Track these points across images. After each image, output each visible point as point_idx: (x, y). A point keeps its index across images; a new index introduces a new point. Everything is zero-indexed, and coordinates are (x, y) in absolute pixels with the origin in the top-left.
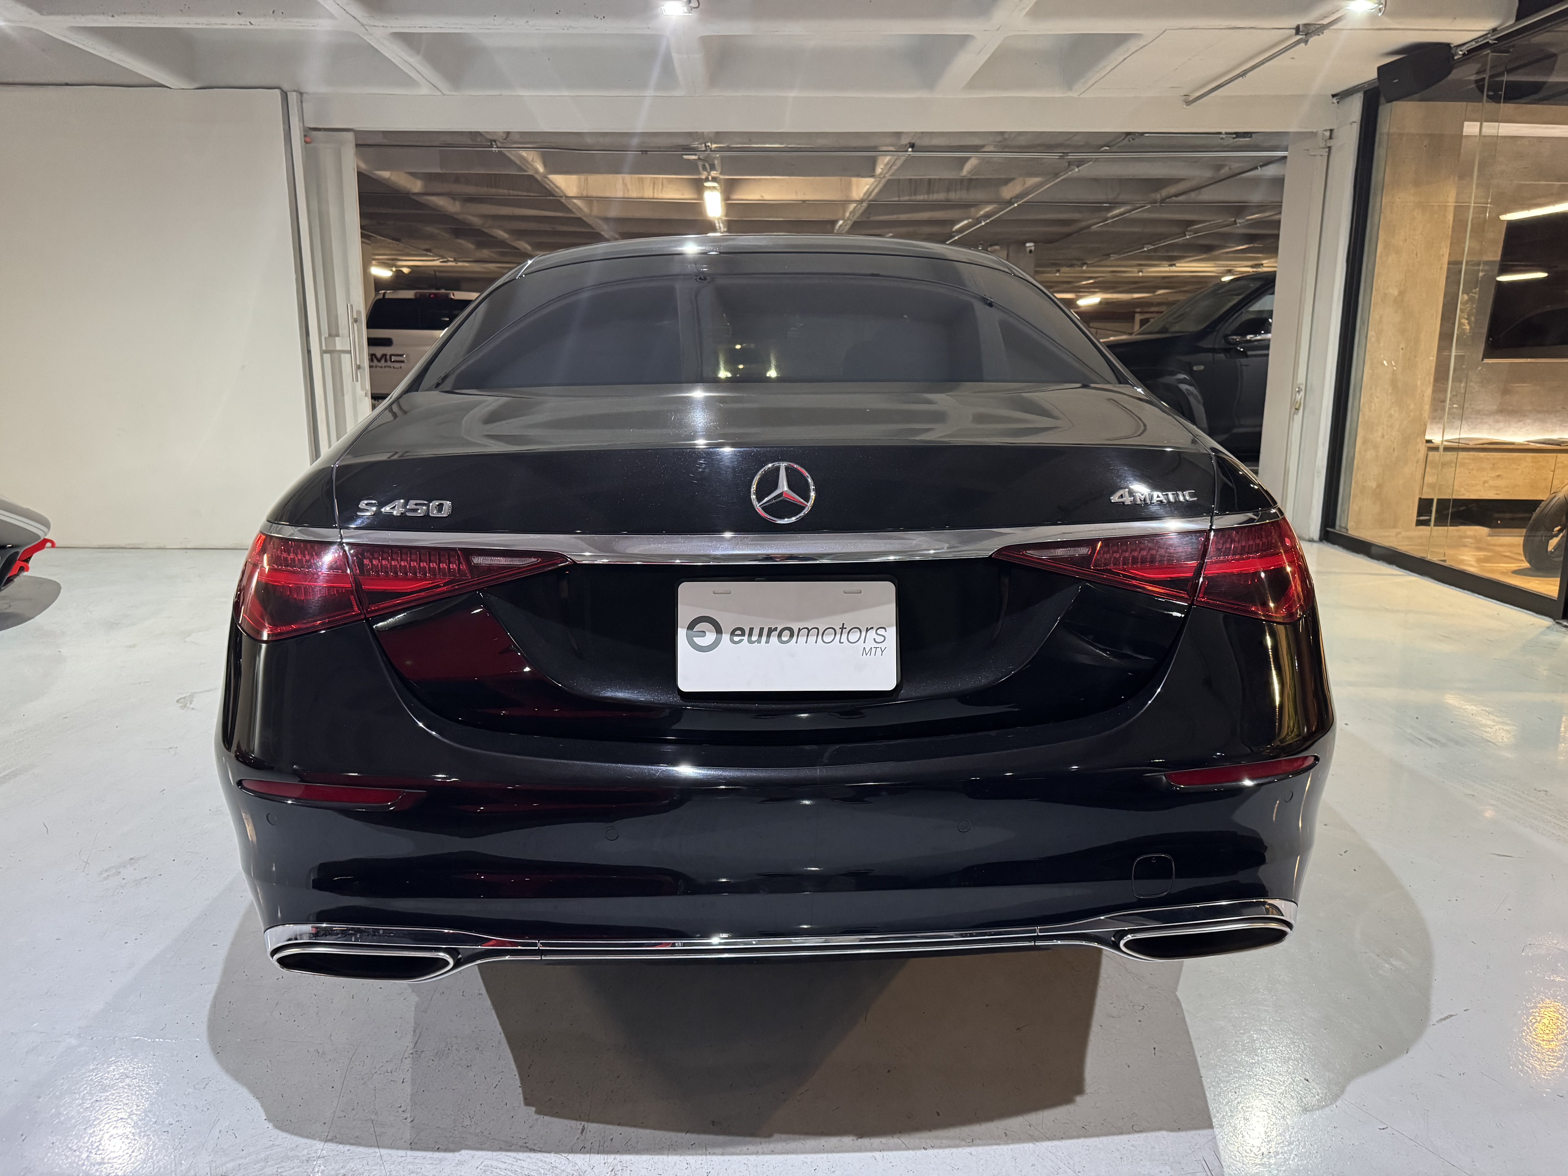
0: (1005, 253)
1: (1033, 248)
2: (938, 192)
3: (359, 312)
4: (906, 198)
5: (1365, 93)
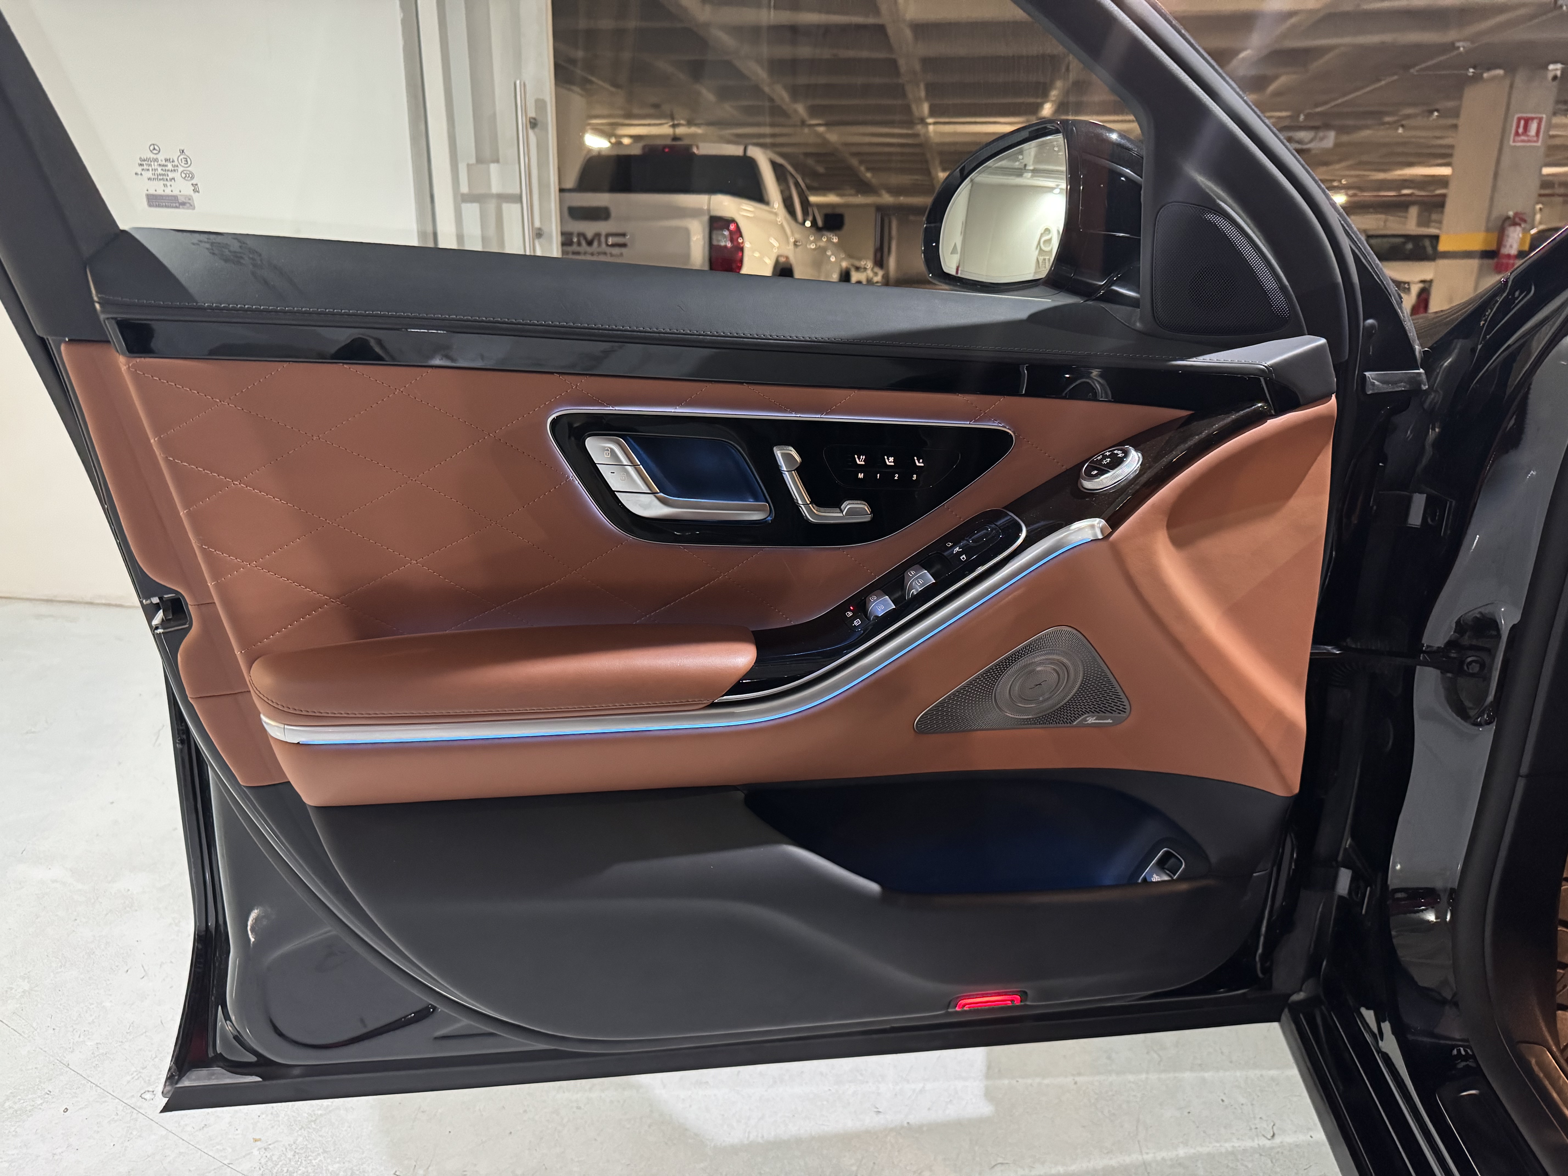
0: (1507, 82)
1: (1559, 73)
3: (540, 104)
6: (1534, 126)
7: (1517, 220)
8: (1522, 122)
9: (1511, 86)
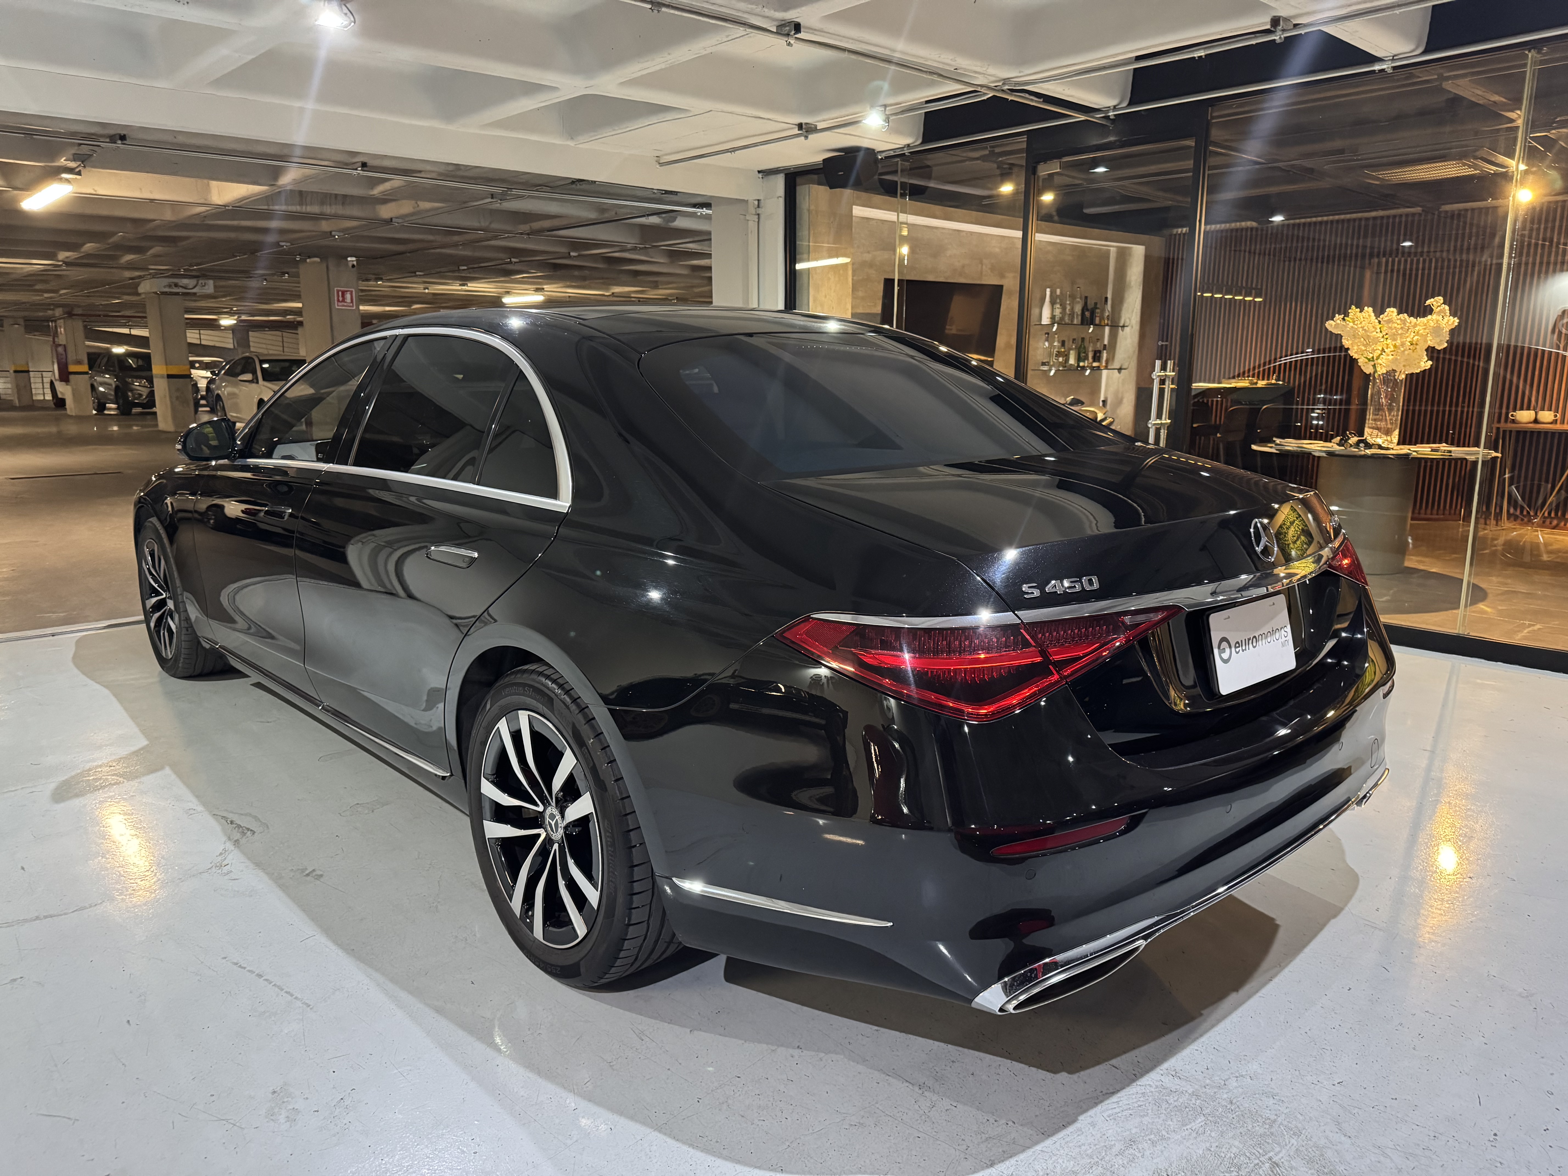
0: (325, 265)
2: (311, 204)
5: (786, 175)
6: (348, 296)
8: (340, 293)
9: (328, 269)
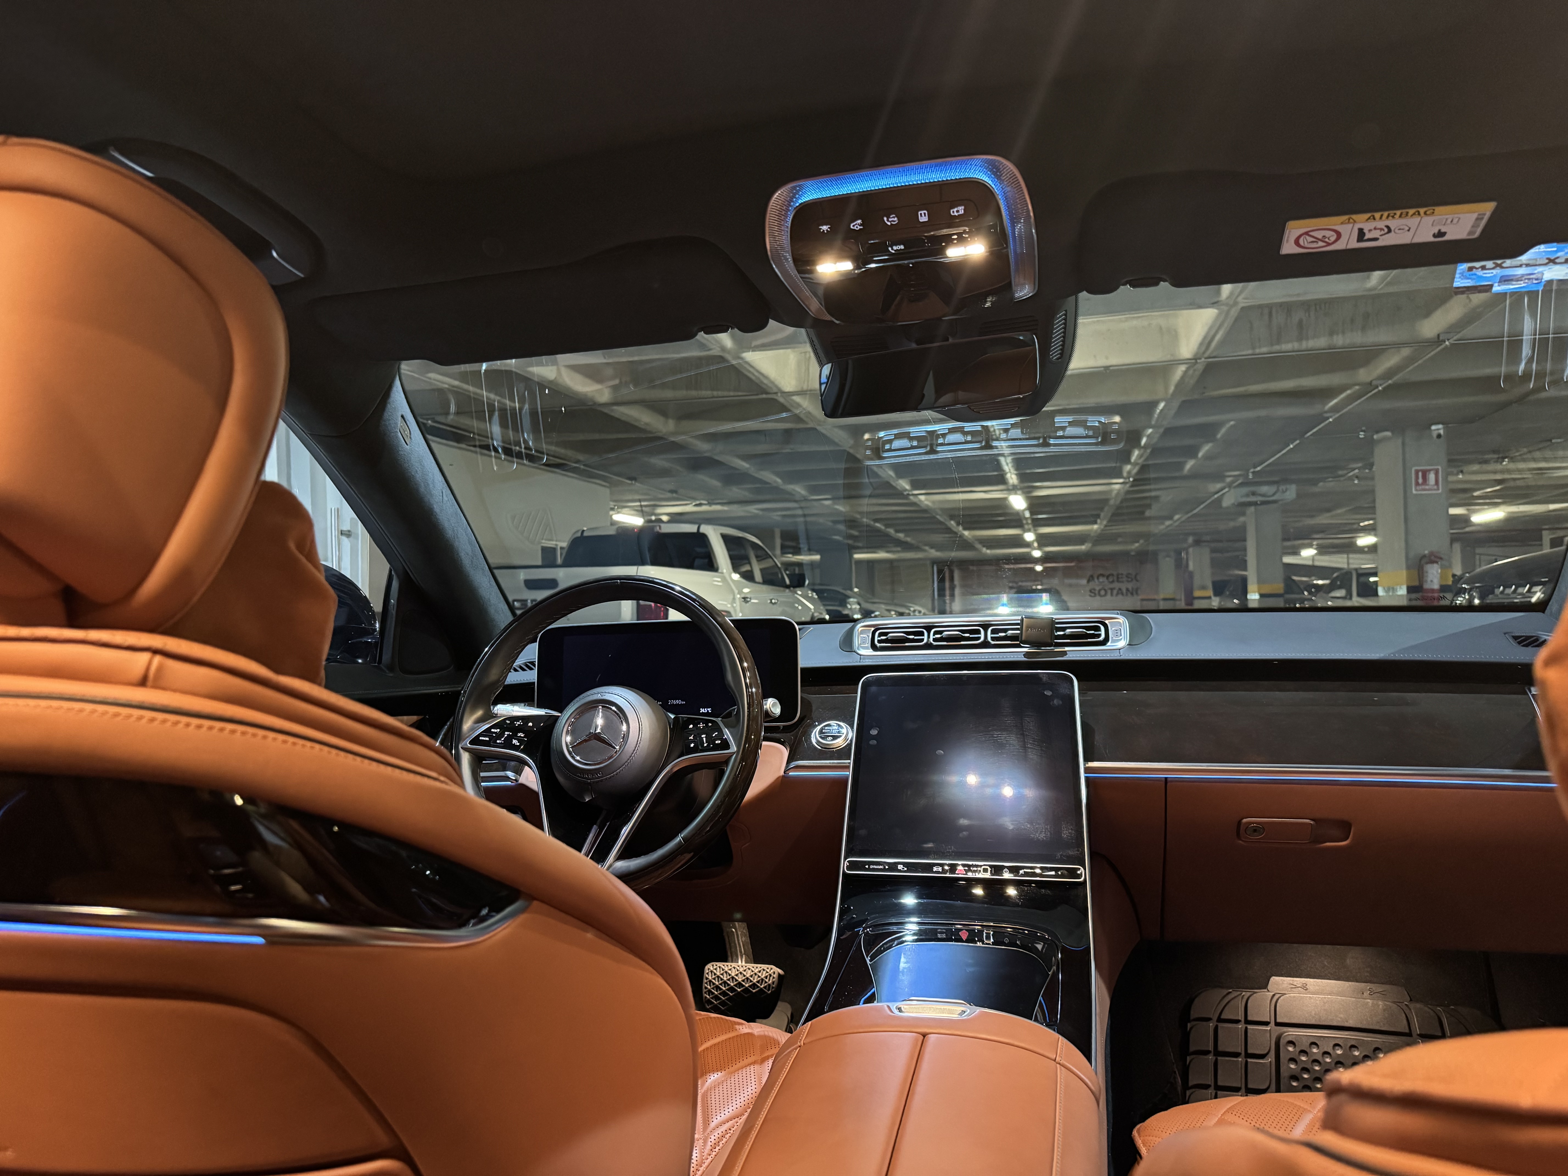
0: (1400, 441)
1: (1442, 432)
4: (1264, 350)
6: (1432, 477)
7: (1433, 558)
8: (1420, 474)
9: (1403, 444)
